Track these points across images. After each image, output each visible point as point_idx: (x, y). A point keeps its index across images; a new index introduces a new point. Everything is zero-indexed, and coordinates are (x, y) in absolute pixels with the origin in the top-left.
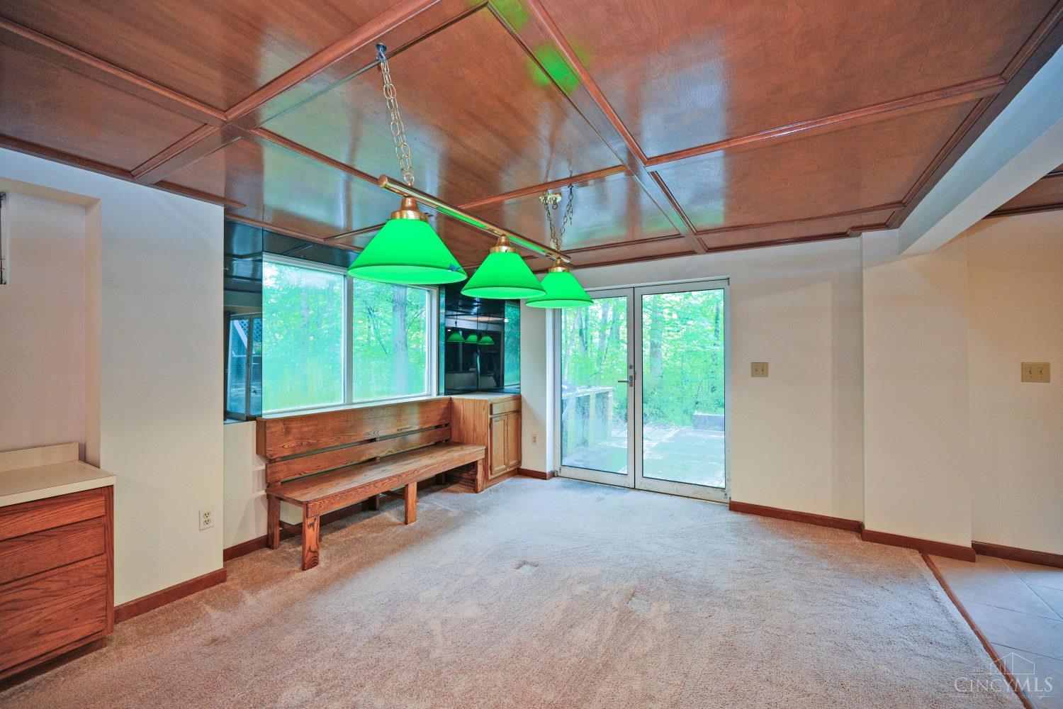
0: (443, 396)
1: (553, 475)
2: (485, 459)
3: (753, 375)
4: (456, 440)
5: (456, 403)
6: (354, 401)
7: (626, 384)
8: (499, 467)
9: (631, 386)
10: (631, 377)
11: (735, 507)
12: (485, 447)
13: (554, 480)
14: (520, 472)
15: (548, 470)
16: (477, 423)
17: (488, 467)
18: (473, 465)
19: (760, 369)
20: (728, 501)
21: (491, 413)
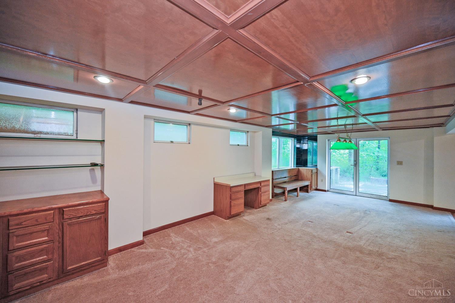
0: (295, 168)
1: (328, 191)
2: (310, 185)
3: (397, 165)
4: (300, 179)
5: (300, 169)
6: (280, 168)
7: (353, 166)
8: (314, 187)
9: (355, 166)
10: (355, 164)
11: (391, 201)
12: (310, 181)
13: (328, 192)
14: (317, 190)
15: (326, 189)
16: (307, 175)
17: (311, 187)
18: (307, 186)
19: (400, 163)
20: (388, 200)
21: (312, 172)
